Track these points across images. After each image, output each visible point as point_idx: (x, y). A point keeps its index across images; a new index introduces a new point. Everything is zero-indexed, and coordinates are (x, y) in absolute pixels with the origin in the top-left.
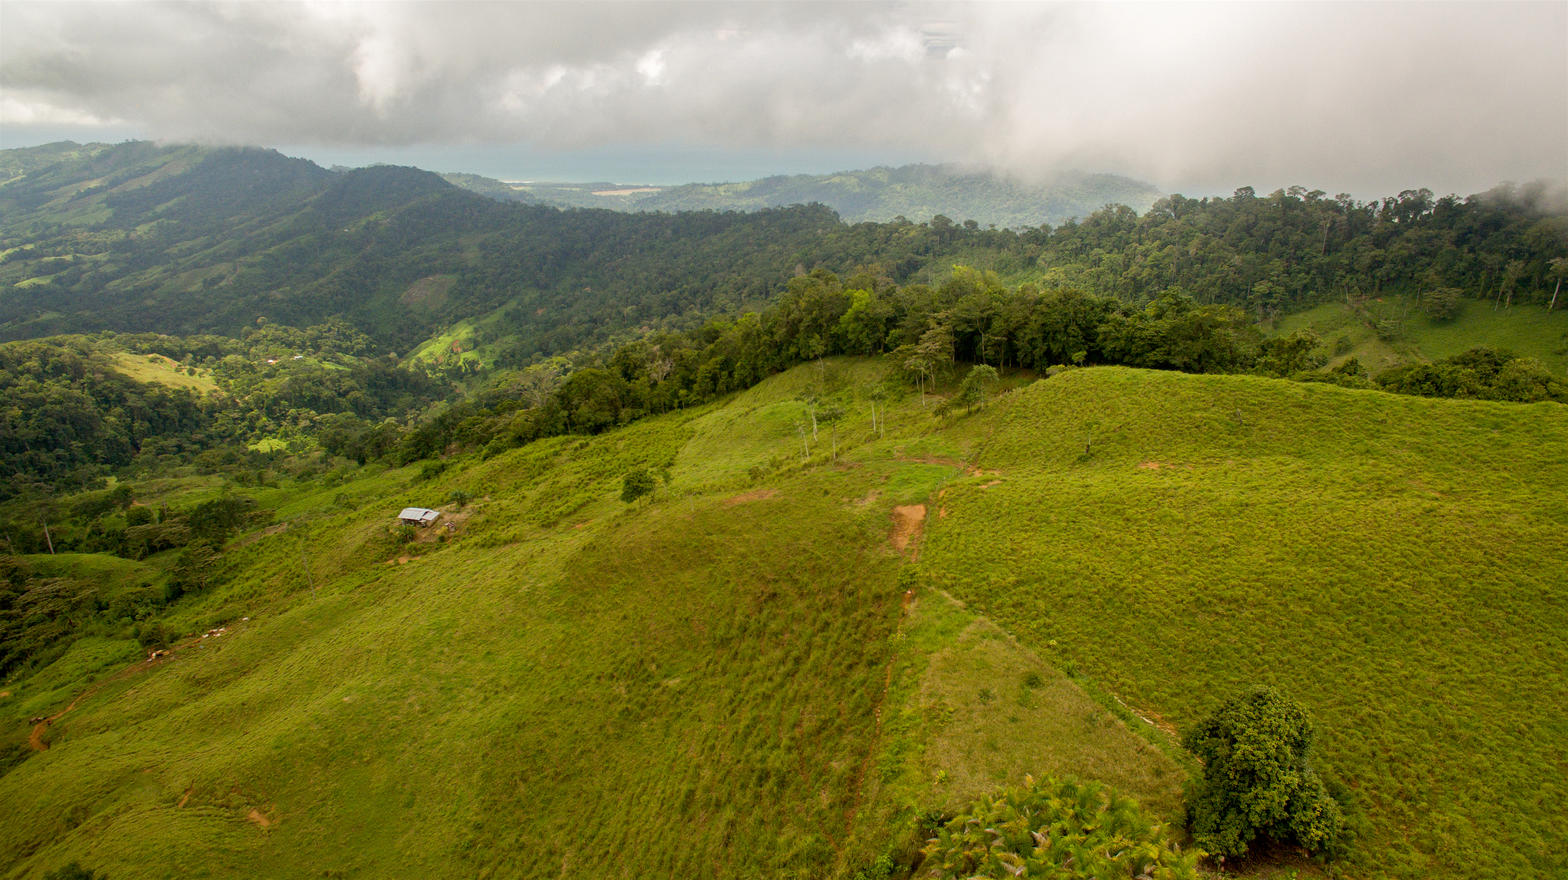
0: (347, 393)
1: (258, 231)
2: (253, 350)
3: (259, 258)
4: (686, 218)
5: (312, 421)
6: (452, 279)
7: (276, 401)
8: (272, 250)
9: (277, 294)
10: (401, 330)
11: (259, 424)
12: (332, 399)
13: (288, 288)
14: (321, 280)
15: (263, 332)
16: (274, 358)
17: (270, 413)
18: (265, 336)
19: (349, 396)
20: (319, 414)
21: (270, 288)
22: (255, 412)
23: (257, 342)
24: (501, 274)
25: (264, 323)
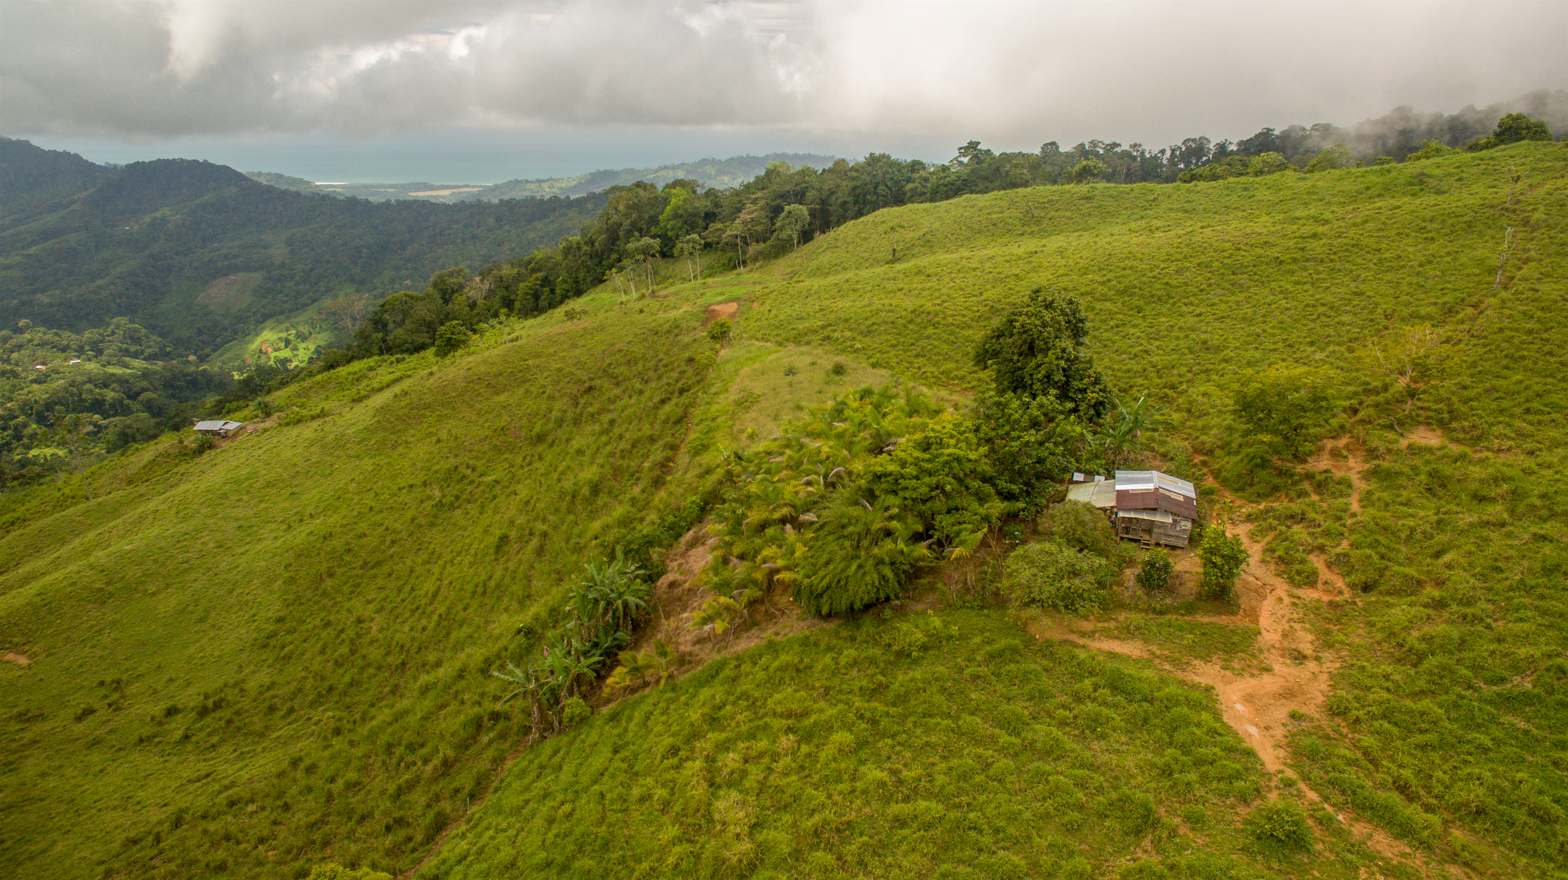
0: (138, 394)
1: (13, 231)
2: (15, 355)
3: (15, 259)
4: (510, 205)
5: (95, 425)
6: (256, 277)
7: (49, 406)
8: (33, 250)
9: (44, 298)
10: (200, 332)
11: (28, 431)
12: (120, 401)
13: (58, 292)
14: (99, 282)
15: (27, 336)
16: (43, 364)
17: (41, 419)
18: (30, 341)
19: (141, 398)
20: (105, 419)
21: (34, 291)
22: (22, 419)
23: (20, 347)
24: (312, 269)
25: (27, 327)
